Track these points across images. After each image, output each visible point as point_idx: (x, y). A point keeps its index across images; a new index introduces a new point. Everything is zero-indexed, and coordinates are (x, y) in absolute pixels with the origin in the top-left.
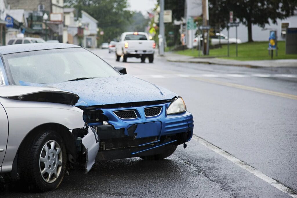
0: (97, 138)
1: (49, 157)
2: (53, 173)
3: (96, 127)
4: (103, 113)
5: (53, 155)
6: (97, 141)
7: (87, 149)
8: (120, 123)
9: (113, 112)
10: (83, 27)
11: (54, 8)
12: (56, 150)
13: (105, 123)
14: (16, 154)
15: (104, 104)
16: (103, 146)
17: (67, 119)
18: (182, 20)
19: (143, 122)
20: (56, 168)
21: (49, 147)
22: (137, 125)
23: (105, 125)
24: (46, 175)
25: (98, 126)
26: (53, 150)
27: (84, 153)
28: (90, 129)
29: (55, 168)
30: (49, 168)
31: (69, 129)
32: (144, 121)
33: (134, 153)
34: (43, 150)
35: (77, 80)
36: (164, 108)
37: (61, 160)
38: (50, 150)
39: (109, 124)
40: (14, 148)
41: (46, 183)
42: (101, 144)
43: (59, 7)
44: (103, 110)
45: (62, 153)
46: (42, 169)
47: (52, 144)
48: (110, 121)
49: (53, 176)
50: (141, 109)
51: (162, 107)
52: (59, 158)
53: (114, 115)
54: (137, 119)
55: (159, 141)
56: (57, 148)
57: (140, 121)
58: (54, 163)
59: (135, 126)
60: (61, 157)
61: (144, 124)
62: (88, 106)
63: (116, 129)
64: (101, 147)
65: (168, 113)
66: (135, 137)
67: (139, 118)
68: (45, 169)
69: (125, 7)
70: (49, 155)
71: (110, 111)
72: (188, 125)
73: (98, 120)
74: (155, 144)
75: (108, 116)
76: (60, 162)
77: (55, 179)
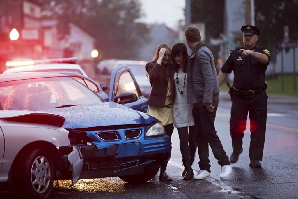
0: (81, 156)
1: (39, 171)
2: (42, 185)
3: (81, 148)
4: (87, 135)
5: (43, 169)
6: (81, 158)
7: (72, 164)
8: (102, 144)
9: (96, 134)
10: (71, 48)
11: (26, 20)
12: (45, 165)
13: (89, 144)
14: (11, 167)
15: (88, 127)
16: (87, 166)
17: (54, 139)
18: (222, 39)
19: (123, 143)
20: (46, 181)
21: (40, 162)
22: (118, 146)
23: (89, 145)
24: (36, 185)
25: (82, 146)
26: (43, 165)
27: (70, 170)
28: (74, 148)
29: (44, 181)
30: (39, 180)
31: (56, 147)
32: (125, 142)
33: (115, 171)
34: (34, 164)
35: (63, 106)
36: (143, 130)
37: (49, 175)
38: (40, 164)
39: (93, 144)
40: (9, 161)
41: (36, 193)
42: (86, 164)
43: (35, 19)
44: (87, 132)
45: (51, 168)
46: (34, 180)
47: (42, 160)
48: (93, 142)
49: (43, 187)
50: (122, 132)
51: (141, 129)
52: (48, 173)
53: (96, 136)
54: (118, 140)
55: (139, 160)
56: (46, 164)
57: (121, 142)
58: (44, 177)
59: (117, 146)
60: (49, 172)
61: (124, 145)
62: (73, 129)
63: (99, 149)
64: (86, 167)
65: (147, 135)
66: (116, 156)
67: (120, 140)
68: (36, 180)
69: (138, 17)
70: (39, 169)
71: (94, 133)
72: (166, 146)
73: (83, 141)
74: (135, 163)
75: (91, 138)
76: (49, 176)
77: (45, 190)
